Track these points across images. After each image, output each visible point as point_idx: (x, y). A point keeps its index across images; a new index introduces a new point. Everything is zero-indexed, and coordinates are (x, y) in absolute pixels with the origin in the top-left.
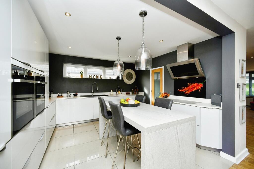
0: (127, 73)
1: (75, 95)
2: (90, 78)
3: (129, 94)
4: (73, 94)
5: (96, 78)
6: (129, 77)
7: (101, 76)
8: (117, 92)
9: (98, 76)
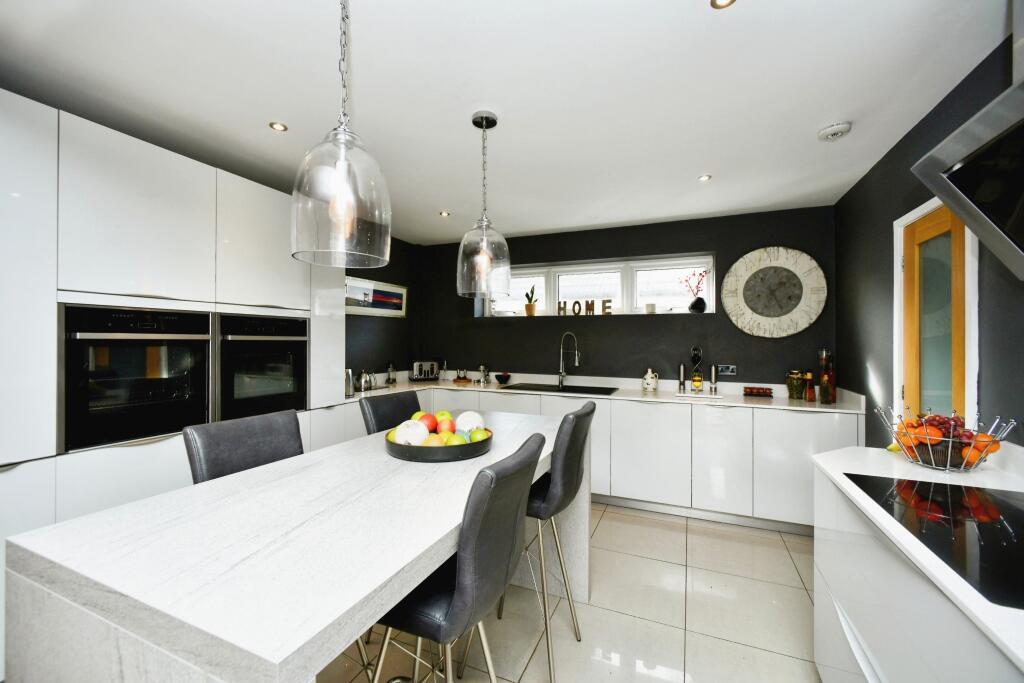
0: (755, 276)
1: (503, 380)
2: (562, 313)
3: (766, 395)
4: (497, 377)
5: (583, 313)
6: (772, 293)
7: (604, 302)
8: (685, 379)
9: (593, 302)
